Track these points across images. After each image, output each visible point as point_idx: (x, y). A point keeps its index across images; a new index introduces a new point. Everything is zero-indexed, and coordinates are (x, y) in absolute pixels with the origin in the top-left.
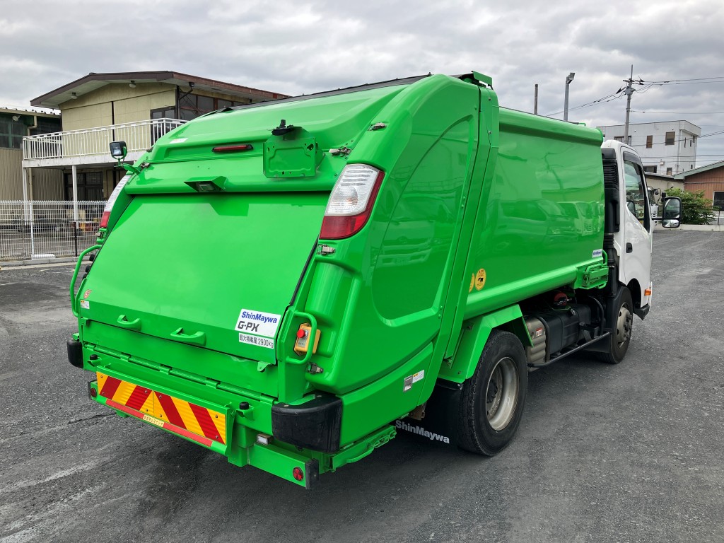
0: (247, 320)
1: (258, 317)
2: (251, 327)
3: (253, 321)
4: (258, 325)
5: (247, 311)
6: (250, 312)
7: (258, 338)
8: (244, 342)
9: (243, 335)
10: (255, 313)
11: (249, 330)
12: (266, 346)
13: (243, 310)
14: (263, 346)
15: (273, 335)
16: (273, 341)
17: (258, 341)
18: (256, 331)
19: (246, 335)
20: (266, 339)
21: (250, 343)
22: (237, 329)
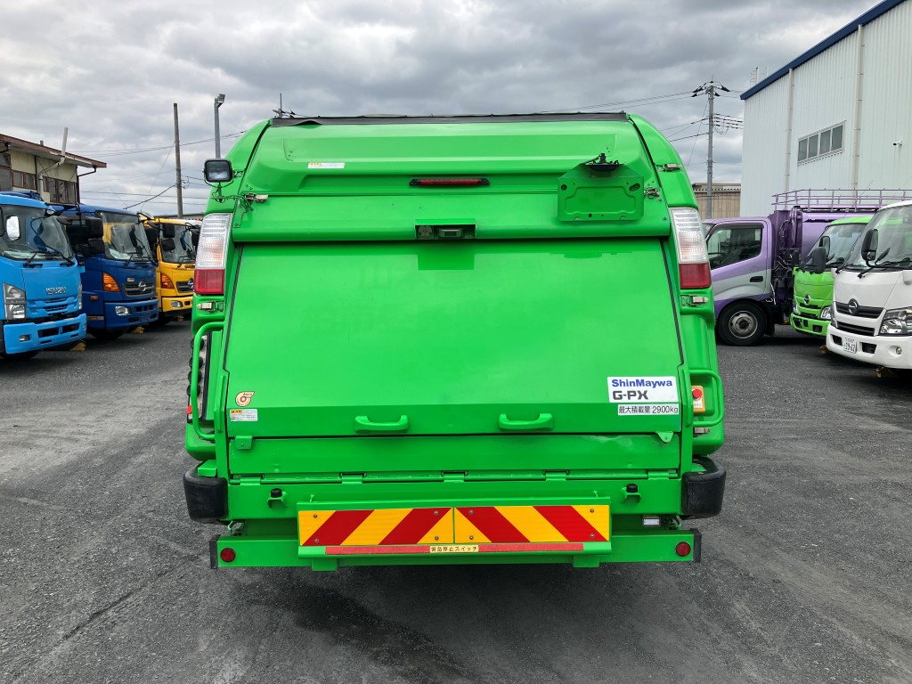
0: (625, 390)
1: (641, 383)
2: (635, 395)
3: (636, 389)
4: (645, 392)
5: (618, 378)
6: (624, 379)
7: (651, 406)
8: (628, 414)
9: (626, 406)
10: (633, 379)
11: (634, 399)
12: (665, 413)
13: (610, 379)
14: (661, 413)
15: (676, 399)
16: (677, 406)
17: (651, 410)
18: (646, 398)
19: (630, 406)
20: (665, 405)
21: (639, 414)
22: (612, 400)
